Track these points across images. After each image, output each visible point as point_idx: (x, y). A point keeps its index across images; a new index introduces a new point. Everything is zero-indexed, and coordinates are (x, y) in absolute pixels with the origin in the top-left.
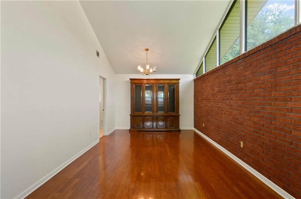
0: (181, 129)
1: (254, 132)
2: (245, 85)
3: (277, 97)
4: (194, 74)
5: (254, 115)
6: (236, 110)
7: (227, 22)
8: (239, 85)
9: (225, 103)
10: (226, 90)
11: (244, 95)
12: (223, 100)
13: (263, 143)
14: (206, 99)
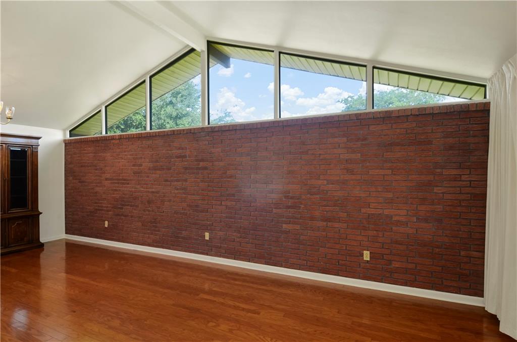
0: (42, 242)
1: (227, 217)
2: (213, 164)
3: (258, 180)
4: (64, 130)
5: (227, 199)
6: (194, 195)
7: (166, 71)
8: (201, 163)
9: (170, 186)
10: (172, 167)
11: (210, 176)
12: (166, 181)
13: (241, 227)
14: (113, 180)
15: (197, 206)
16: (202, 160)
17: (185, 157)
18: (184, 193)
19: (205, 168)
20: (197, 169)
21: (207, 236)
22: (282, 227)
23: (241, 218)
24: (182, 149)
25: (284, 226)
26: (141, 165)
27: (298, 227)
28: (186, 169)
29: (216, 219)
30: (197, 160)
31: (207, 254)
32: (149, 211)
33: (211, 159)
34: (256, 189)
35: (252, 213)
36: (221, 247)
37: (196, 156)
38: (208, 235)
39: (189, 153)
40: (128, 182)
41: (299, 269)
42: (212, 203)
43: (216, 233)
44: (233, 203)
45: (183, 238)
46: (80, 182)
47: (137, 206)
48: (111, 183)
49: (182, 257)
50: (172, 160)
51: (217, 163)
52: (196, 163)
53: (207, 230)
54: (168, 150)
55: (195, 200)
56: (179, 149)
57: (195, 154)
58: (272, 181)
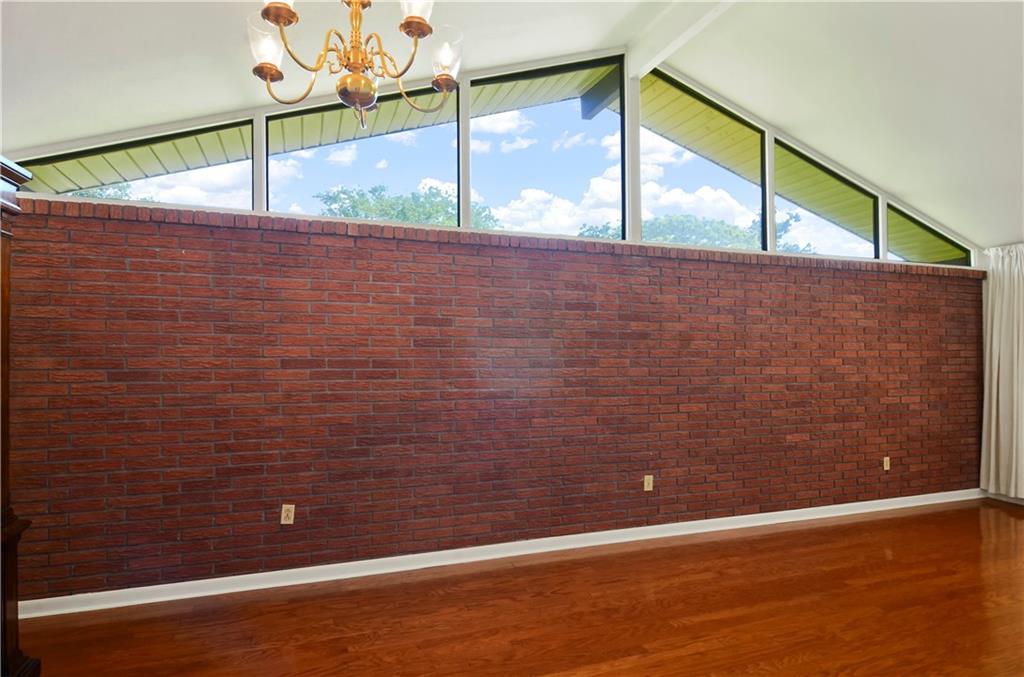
1: (690, 436)
2: (660, 326)
3: (747, 359)
6: (615, 395)
8: (633, 324)
11: (652, 352)
13: (717, 451)
14: (320, 364)
15: (622, 420)
16: (636, 318)
17: (590, 307)
18: (588, 394)
19: (644, 336)
20: (623, 336)
21: (649, 483)
22: (785, 439)
23: (718, 434)
24: (585, 288)
25: (788, 437)
26: (446, 322)
27: (806, 437)
28: (593, 334)
29: (668, 442)
30: (621, 317)
31: (649, 523)
32: (478, 447)
33: (656, 315)
34: (743, 377)
35: (737, 421)
36: (678, 501)
37: (620, 306)
38: (651, 482)
39: (603, 298)
40: (391, 370)
41: (811, 506)
42: (659, 409)
43: (668, 473)
44: (701, 405)
45: (586, 500)
46: (113, 377)
47: (434, 440)
48: (313, 376)
49: (572, 547)
50: (556, 313)
51: (670, 324)
52: (620, 322)
53: (647, 470)
54: (541, 287)
55: (618, 406)
56: (576, 287)
57: (617, 302)
58: (770, 361)
